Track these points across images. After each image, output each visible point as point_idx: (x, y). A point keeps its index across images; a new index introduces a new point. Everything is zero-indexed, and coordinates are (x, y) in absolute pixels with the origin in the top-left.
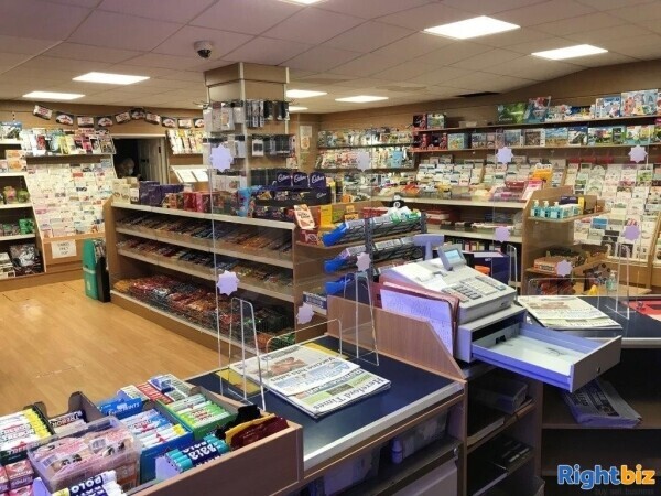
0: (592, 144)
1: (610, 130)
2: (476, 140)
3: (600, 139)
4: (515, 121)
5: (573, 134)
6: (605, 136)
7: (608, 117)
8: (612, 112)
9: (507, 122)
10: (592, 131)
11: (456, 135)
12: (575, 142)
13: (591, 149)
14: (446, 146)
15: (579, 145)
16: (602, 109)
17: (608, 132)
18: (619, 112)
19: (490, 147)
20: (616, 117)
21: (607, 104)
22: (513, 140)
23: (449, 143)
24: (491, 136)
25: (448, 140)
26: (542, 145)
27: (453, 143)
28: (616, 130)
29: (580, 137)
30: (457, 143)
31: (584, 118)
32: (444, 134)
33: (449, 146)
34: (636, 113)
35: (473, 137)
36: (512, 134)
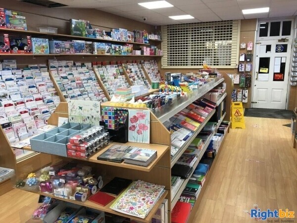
0: (113, 54)
2: (58, 46)
3: (115, 50)
5: (107, 47)
6: (117, 50)
7: (116, 40)
9: (78, 34)
10: (113, 46)
12: (108, 52)
14: (31, 51)
15: (109, 54)
16: (115, 35)
17: (117, 47)
18: (119, 38)
19: (68, 53)
20: (119, 41)
21: (116, 33)
22: (80, 48)
23: (34, 47)
24: (67, 44)
25: (33, 43)
26: (96, 53)
27: (39, 47)
28: (119, 47)
29: (109, 50)
30: (43, 47)
31: (110, 39)
32: (28, 37)
33: (34, 51)
34: (123, 40)
35: (56, 44)
36: (78, 43)
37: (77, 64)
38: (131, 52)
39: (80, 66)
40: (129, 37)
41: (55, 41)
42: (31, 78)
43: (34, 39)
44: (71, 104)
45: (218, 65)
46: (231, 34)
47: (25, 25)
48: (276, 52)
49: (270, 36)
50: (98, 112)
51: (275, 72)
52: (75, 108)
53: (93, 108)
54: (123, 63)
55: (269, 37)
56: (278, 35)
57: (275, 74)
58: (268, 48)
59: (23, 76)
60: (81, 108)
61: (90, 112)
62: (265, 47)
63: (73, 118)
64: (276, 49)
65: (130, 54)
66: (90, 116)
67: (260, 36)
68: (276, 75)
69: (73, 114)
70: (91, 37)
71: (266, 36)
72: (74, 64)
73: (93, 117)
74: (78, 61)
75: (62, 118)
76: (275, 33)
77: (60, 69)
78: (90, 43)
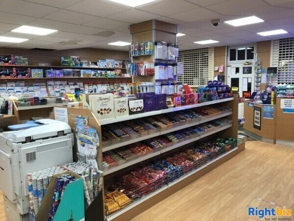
0: (99, 77)
1: (104, 72)
2: (50, 73)
3: (101, 74)
4: (69, 65)
5: (93, 73)
6: (103, 74)
7: (103, 67)
8: (104, 65)
9: (66, 66)
10: (99, 72)
11: (37, 70)
12: (93, 76)
13: (99, 78)
14: (30, 76)
15: (95, 77)
16: (101, 64)
17: (103, 72)
18: (105, 66)
19: (58, 77)
20: (105, 68)
21: (102, 62)
22: (69, 74)
23: (32, 74)
24: (58, 72)
25: (32, 72)
26: (82, 76)
27: (36, 74)
28: (106, 72)
29: (95, 74)
30: (39, 74)
31: (96, 67)
32: (29, 69)
33: (32, 76)
34: (110, 66)
35: (48, 72)
36: (67, 71)
37: (69, 84)
38: (120, 75)
39: (72, 85)
40: (117, 65)
41: (48, 70)
42: (33, 91)
43: (32, 70)
45: (192, 84)
46: (208, 61)
47: (27, 63)
48: (244, 73)
49: (238, 59)
51: (244, 90)
54: (115, 83)
55: (237, 61)
56: (244, 59)
57: (243, 92)
58: (237, 70)
59: (27, 90)
62: (235, 70)
64: (244, 71)
65: (119, 77)
67: (231, 60)
68: (245, 94)
70: (79, 66)
71: (235, 60)
72: (68, 84)
74: (70, 82)
76: (241, 57)
77: (55, 86)
78: (79, 70)
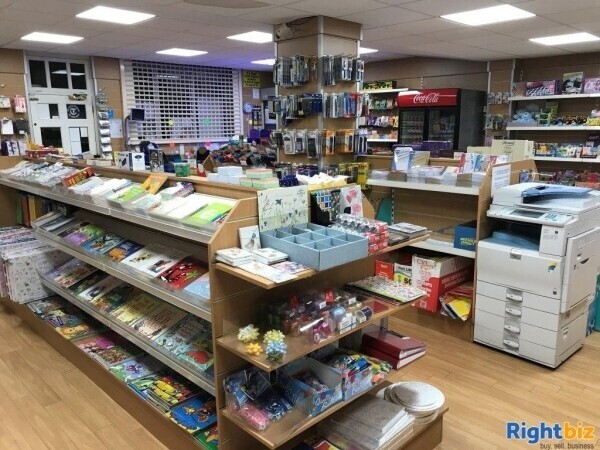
44: (263, 198)
48: (69, 117)
49: (53, 86)
50: (304, 202)
52: (270, 203)
53: (297, 197)
55: (50, 89)
56: (67, 87)
58: (54, 110)
60: (279, 202)
61: (292, 206)
62: (47, 108)
63: (265, 223)
64: (69, 113)
66: (293, 212)
67: (34, 85)
69: (266, 216)
71: (45, 86)
73: (296, 211)
75: (247, 228)
76: (59, 82)
